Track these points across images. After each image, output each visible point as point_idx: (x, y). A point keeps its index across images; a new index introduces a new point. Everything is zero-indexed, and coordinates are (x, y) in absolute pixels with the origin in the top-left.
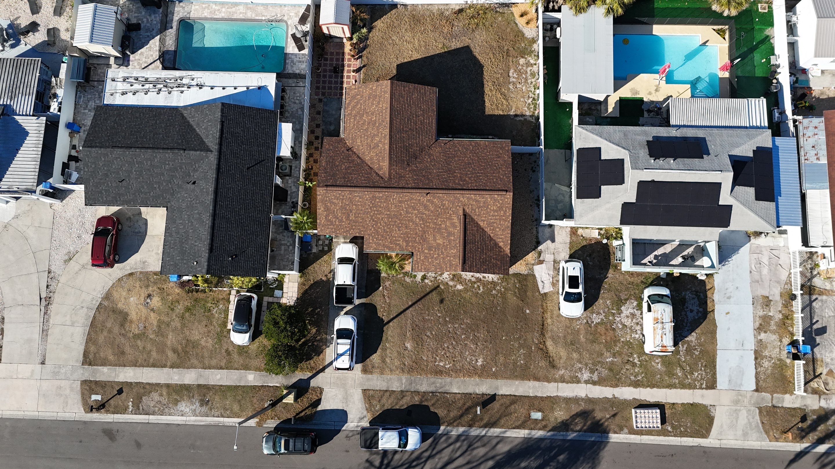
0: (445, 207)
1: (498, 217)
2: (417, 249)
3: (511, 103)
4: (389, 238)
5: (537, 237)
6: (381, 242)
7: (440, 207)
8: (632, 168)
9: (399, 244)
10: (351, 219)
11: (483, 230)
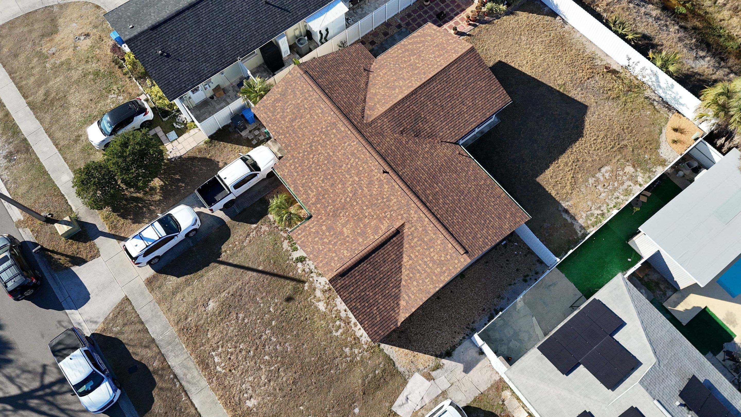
0: (387, 203)
1: (429, 271)
2: (319, 217)
3: (574, 195)
4: (306, 179)
5: (454, 348)
6: (296, 174)
7: (383, 198)
8: (641, 382)
9: (308, 195)
10: (294, 124)
11: (400, 268)
